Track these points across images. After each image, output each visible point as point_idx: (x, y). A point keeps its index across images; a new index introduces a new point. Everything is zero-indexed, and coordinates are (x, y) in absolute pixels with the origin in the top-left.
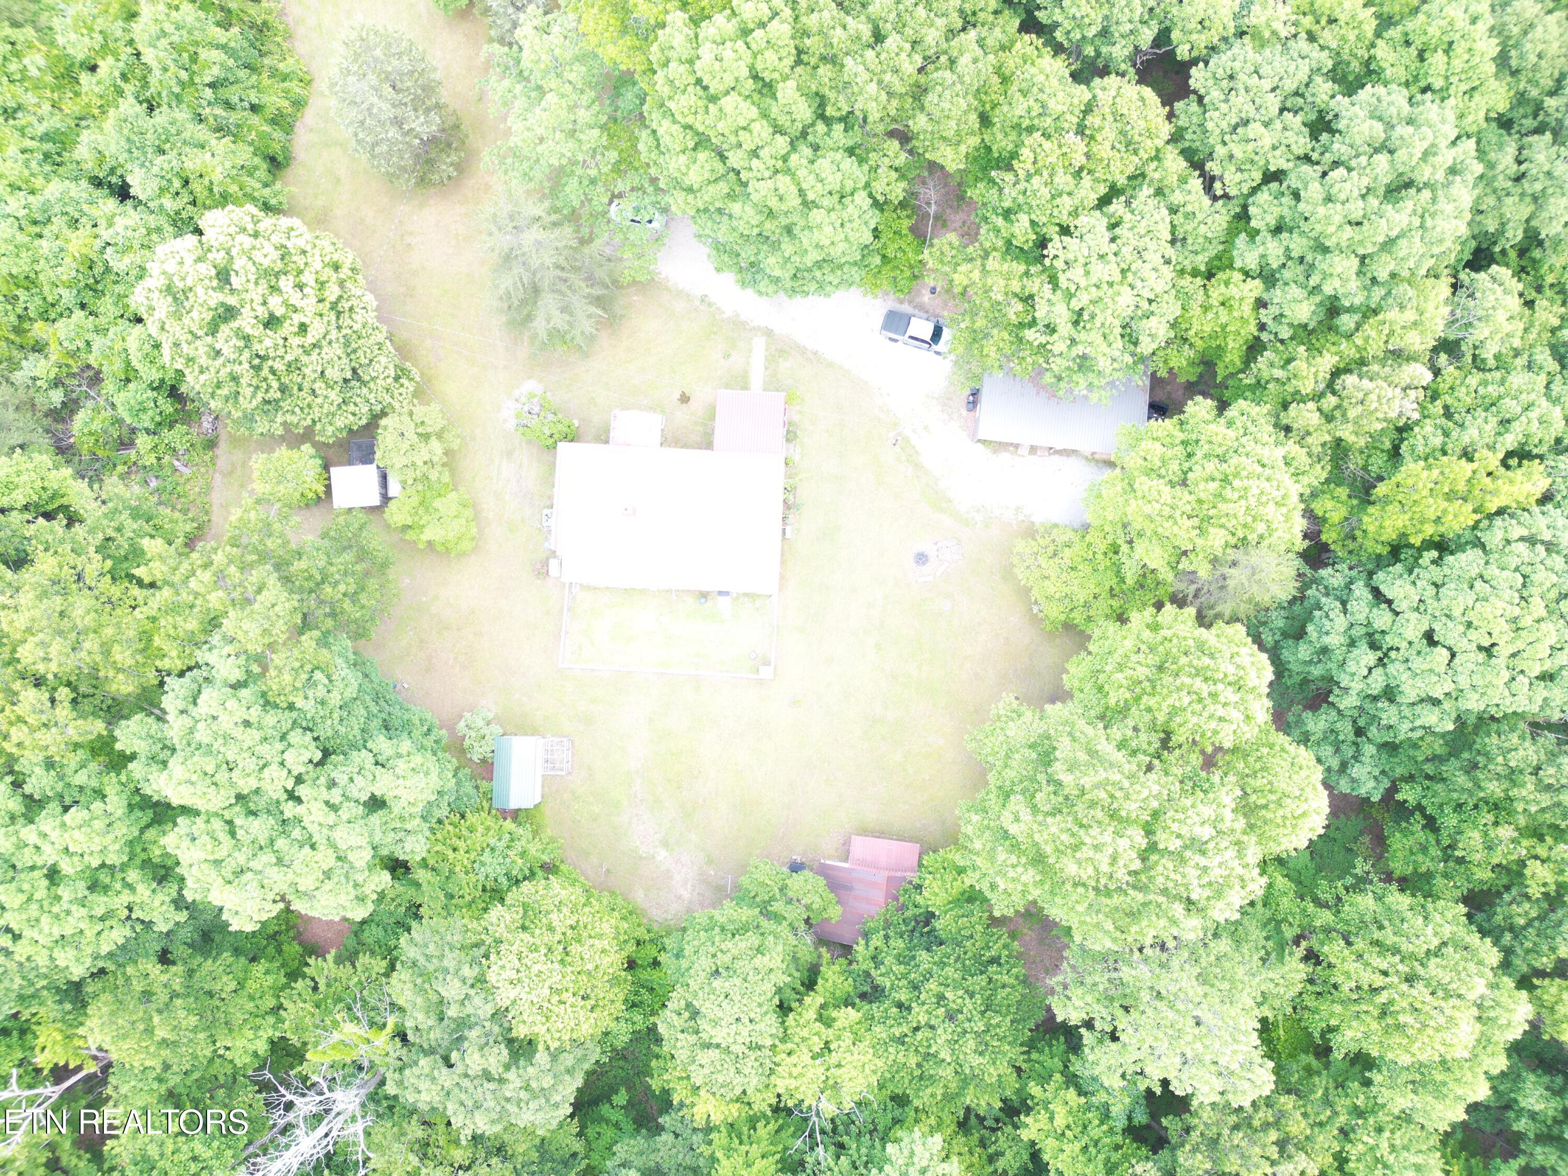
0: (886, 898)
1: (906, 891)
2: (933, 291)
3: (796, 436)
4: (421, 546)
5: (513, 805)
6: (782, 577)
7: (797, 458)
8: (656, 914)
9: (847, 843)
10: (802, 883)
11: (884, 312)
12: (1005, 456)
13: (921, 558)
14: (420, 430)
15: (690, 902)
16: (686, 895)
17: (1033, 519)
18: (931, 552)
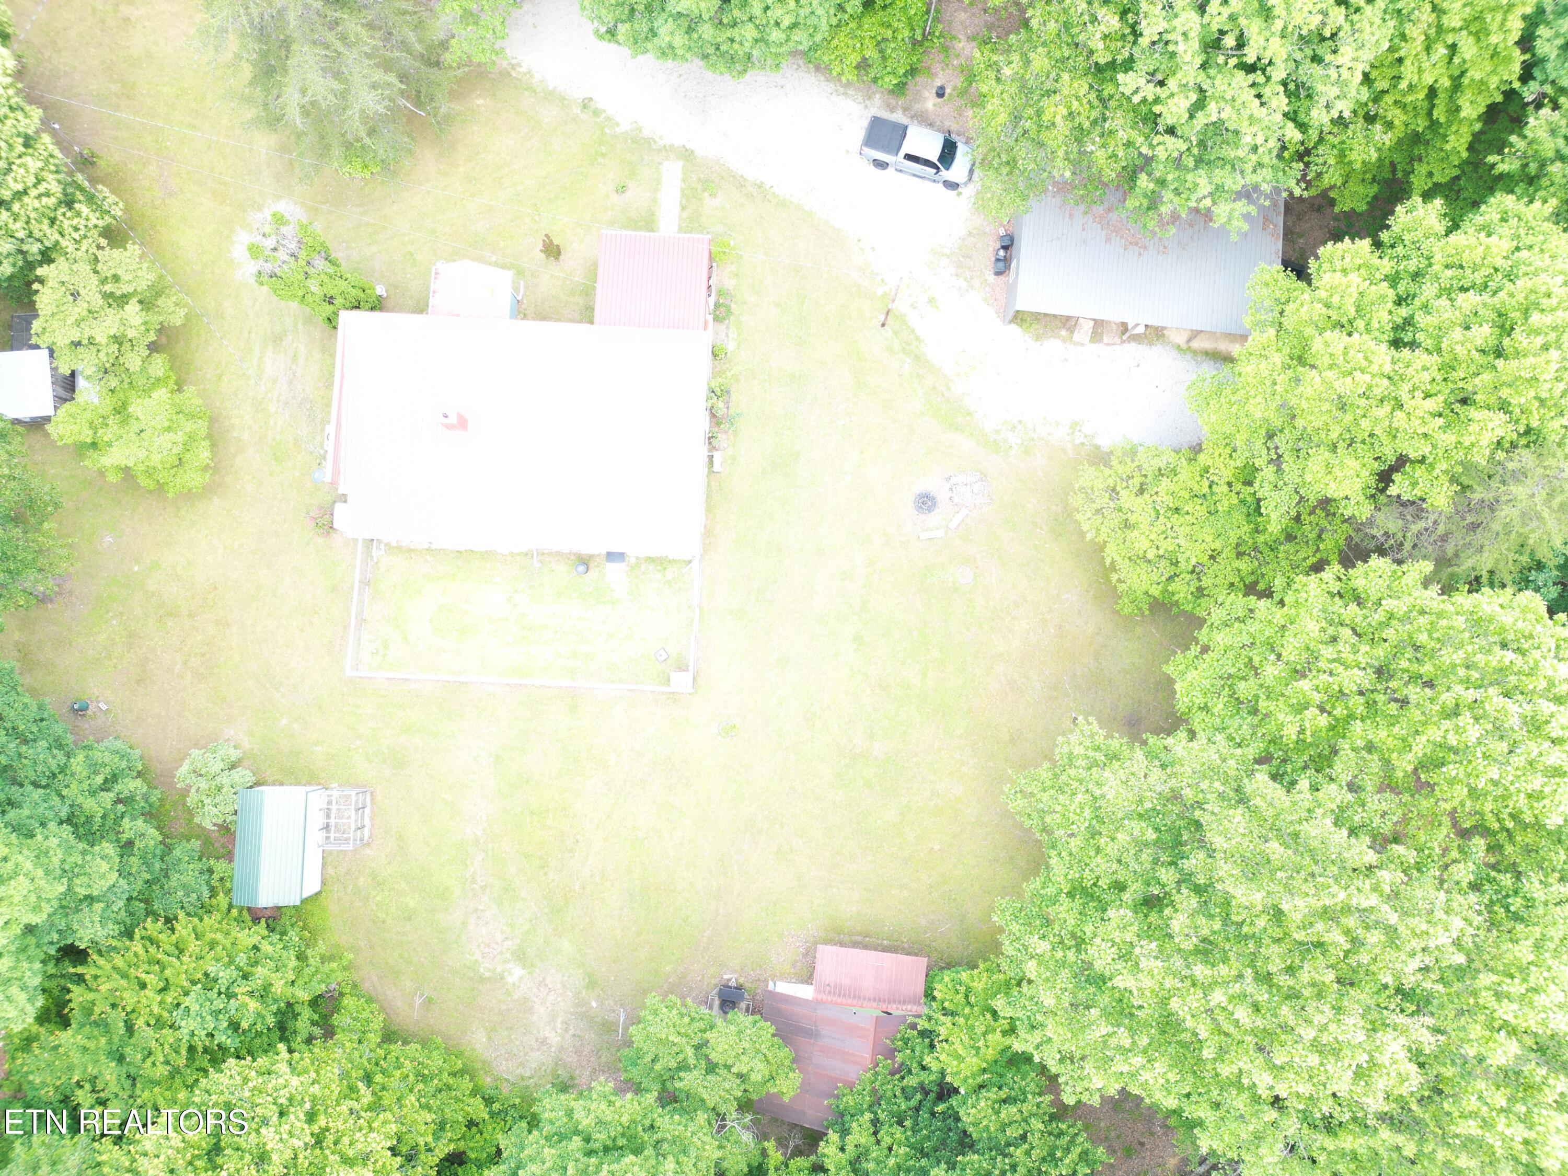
0: (875, 1054)
1: (906, 1041)
2: (940, 93)
3: (729, 312)
5: (265, 899)
6: (708, 533)
7: (731, 346)
8: (507, 1069)
9: (810, 955)
10: (733, 1039)
11: (865, 123)
12: (1054, 346)
13: (926, 502)
15: (561, 1049)
16: (554, 1039)
17: (1099, 441)
18: (941, 494)
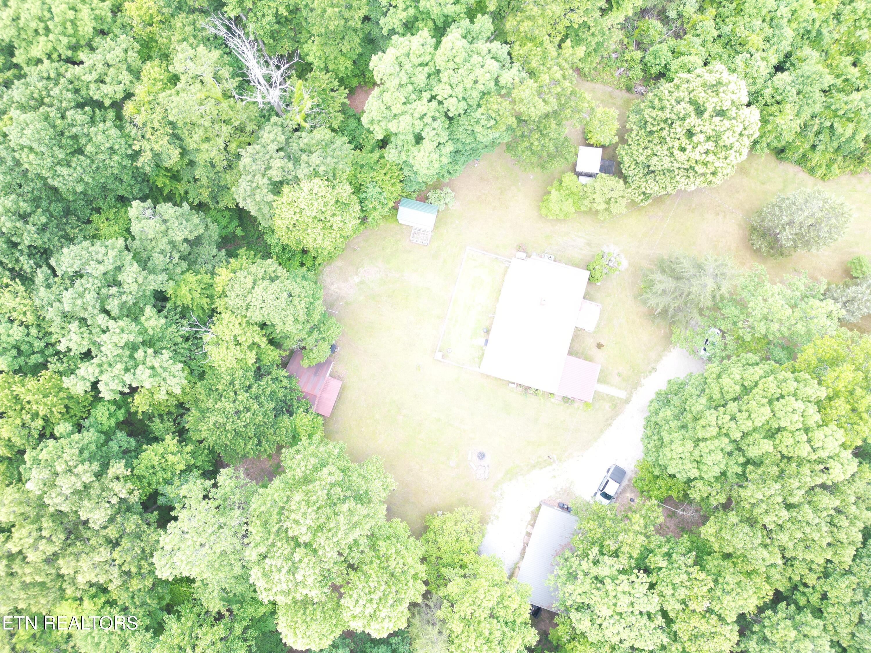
0: (306, 393)
1: (307, 404)
2: (632, 500)
3: (565, 402)
4: (549, 188)
5: (401, 208)
6: (488, 376)
7: (553, 400)
8: (327, 270)
9: (339, 378)
10: (324, 350)
11: (626, 469)
12: (529, 517)
13: (482, 456)
14: (613, 200)
15: (329, 289)
16: (333, 288)
17: (490, 524)
18: (484, 462)
